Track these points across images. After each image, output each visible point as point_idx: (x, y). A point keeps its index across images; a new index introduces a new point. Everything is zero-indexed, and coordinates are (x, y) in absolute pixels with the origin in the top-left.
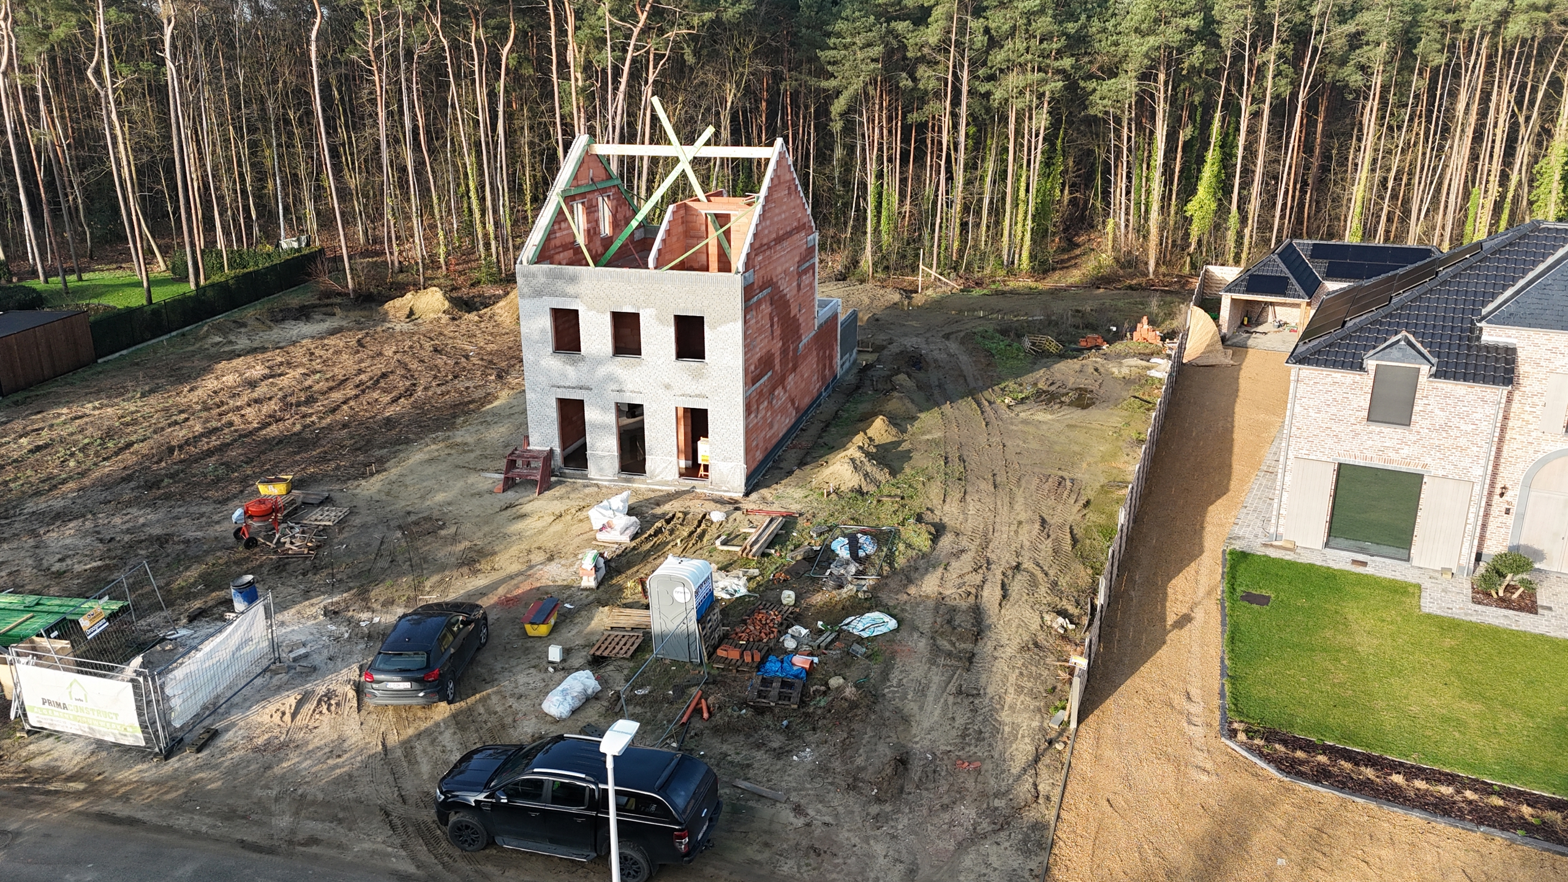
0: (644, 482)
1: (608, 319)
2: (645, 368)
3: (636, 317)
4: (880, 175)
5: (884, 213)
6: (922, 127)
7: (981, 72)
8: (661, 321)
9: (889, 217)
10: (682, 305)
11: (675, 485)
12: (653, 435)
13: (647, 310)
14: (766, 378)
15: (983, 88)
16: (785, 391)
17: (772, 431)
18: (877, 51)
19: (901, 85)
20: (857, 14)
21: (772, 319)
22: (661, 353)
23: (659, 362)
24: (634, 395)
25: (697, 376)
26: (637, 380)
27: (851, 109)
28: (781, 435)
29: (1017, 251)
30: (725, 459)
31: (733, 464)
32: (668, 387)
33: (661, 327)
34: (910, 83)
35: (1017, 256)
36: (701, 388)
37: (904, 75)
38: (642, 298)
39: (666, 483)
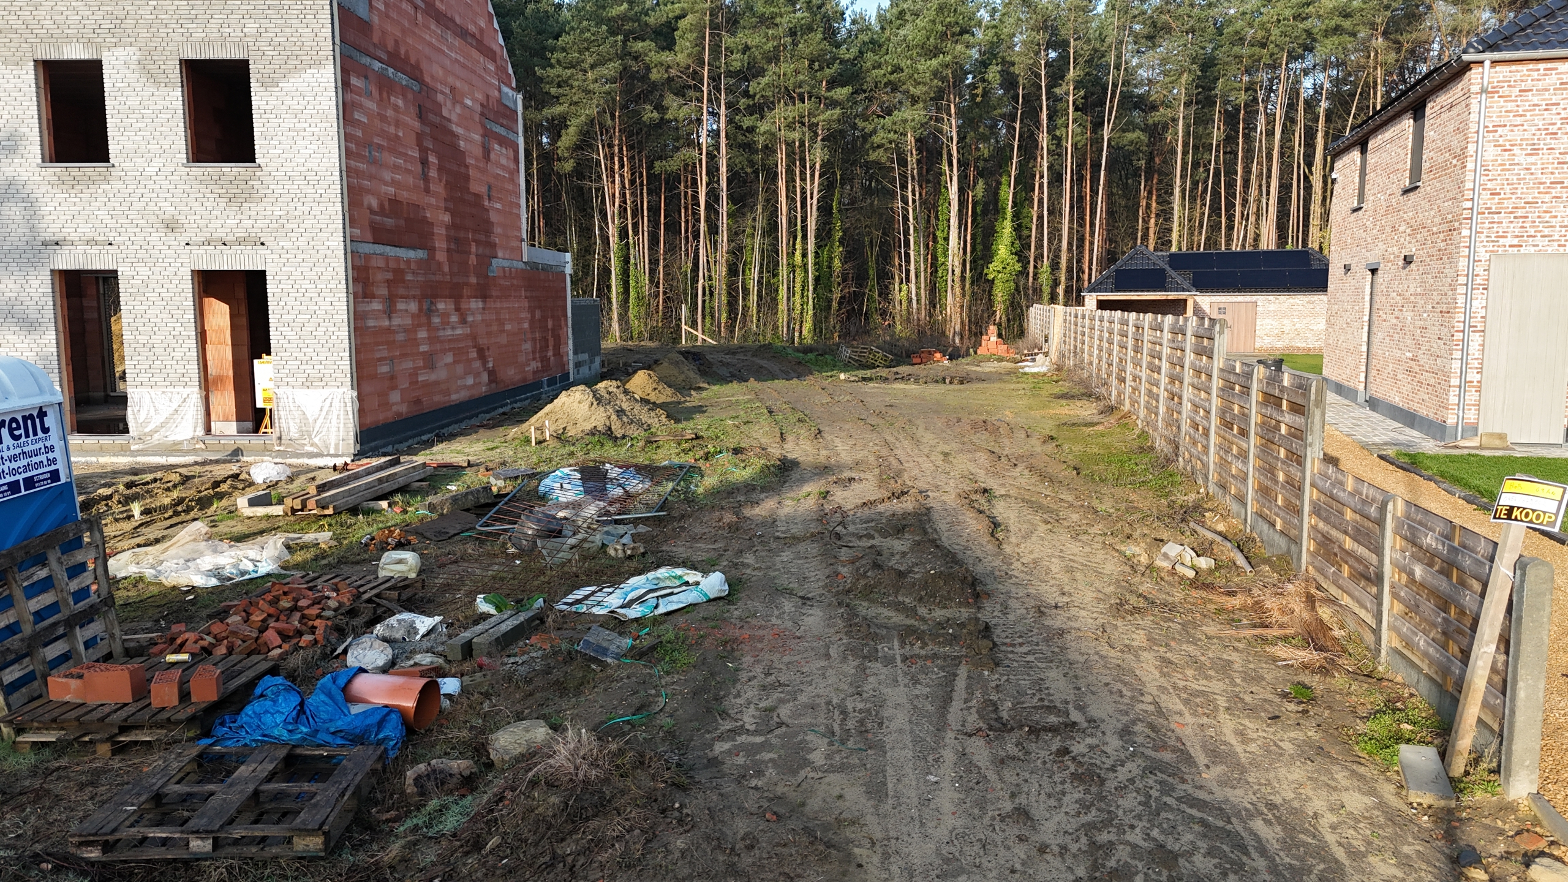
0: (124, 450)
1: (27, 79)
2: (117, 185)
3: (95, 67)
4: (623, 234)
5: (632, 294)
6: (673, 180)
7: (743, 102)
8: (151, 76)
9: (639, 298)
10: (199, 35)
11: (195, 451)
12: (143, 339)
13: (119, 52)
14: (411, 254)
15: (747, 122)
16: (463, 321)
17: (433, 377)
18: (612, 68)
19: (645, 118)
20: (585, 23)
21: (423, 151)
22: (153, 147)
23: (151, 170)
24: (95, 250)
25: (239, 197)
26: (102, 214)
27: (585, 142)
28: (455, 397)
29: (797, 327)
30: (308, 383)
31: (326, 392)
32: (171, 226)
33: (151, 89)
34: (655, 115)
35: (797, 334)
36: (247, 223)
37: (648, 107)
38: (106, 24)
39: (174, 448)
